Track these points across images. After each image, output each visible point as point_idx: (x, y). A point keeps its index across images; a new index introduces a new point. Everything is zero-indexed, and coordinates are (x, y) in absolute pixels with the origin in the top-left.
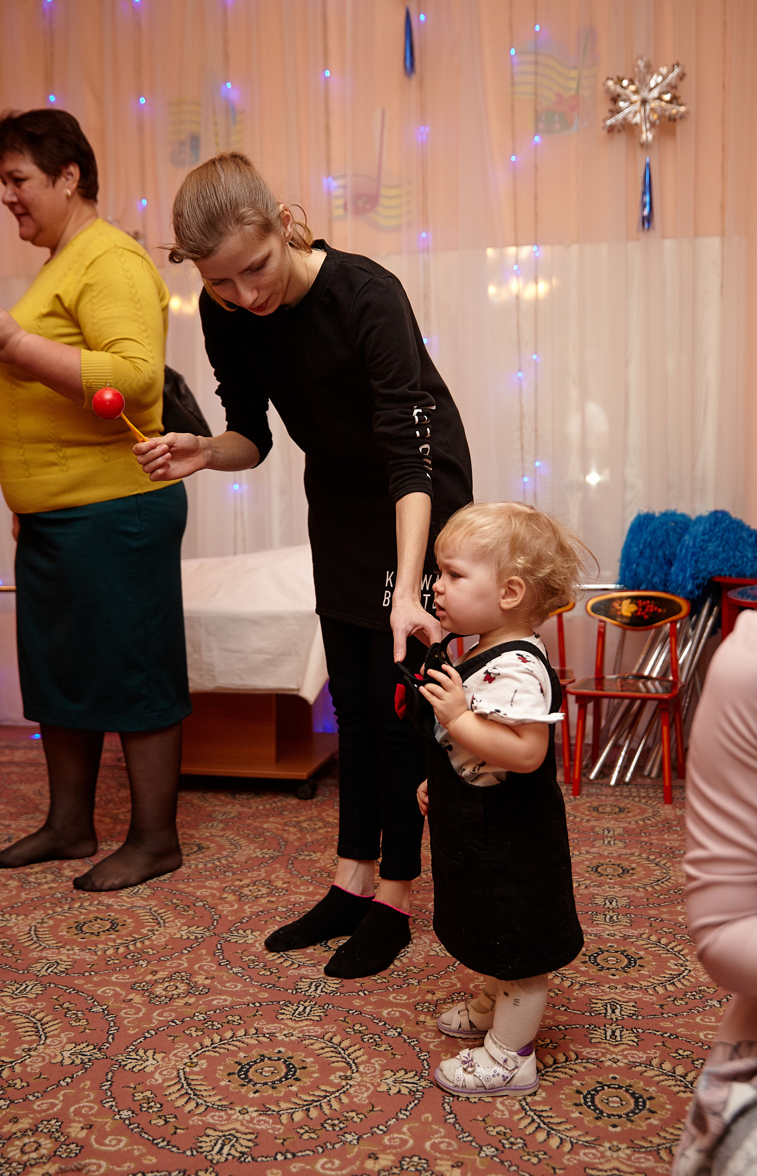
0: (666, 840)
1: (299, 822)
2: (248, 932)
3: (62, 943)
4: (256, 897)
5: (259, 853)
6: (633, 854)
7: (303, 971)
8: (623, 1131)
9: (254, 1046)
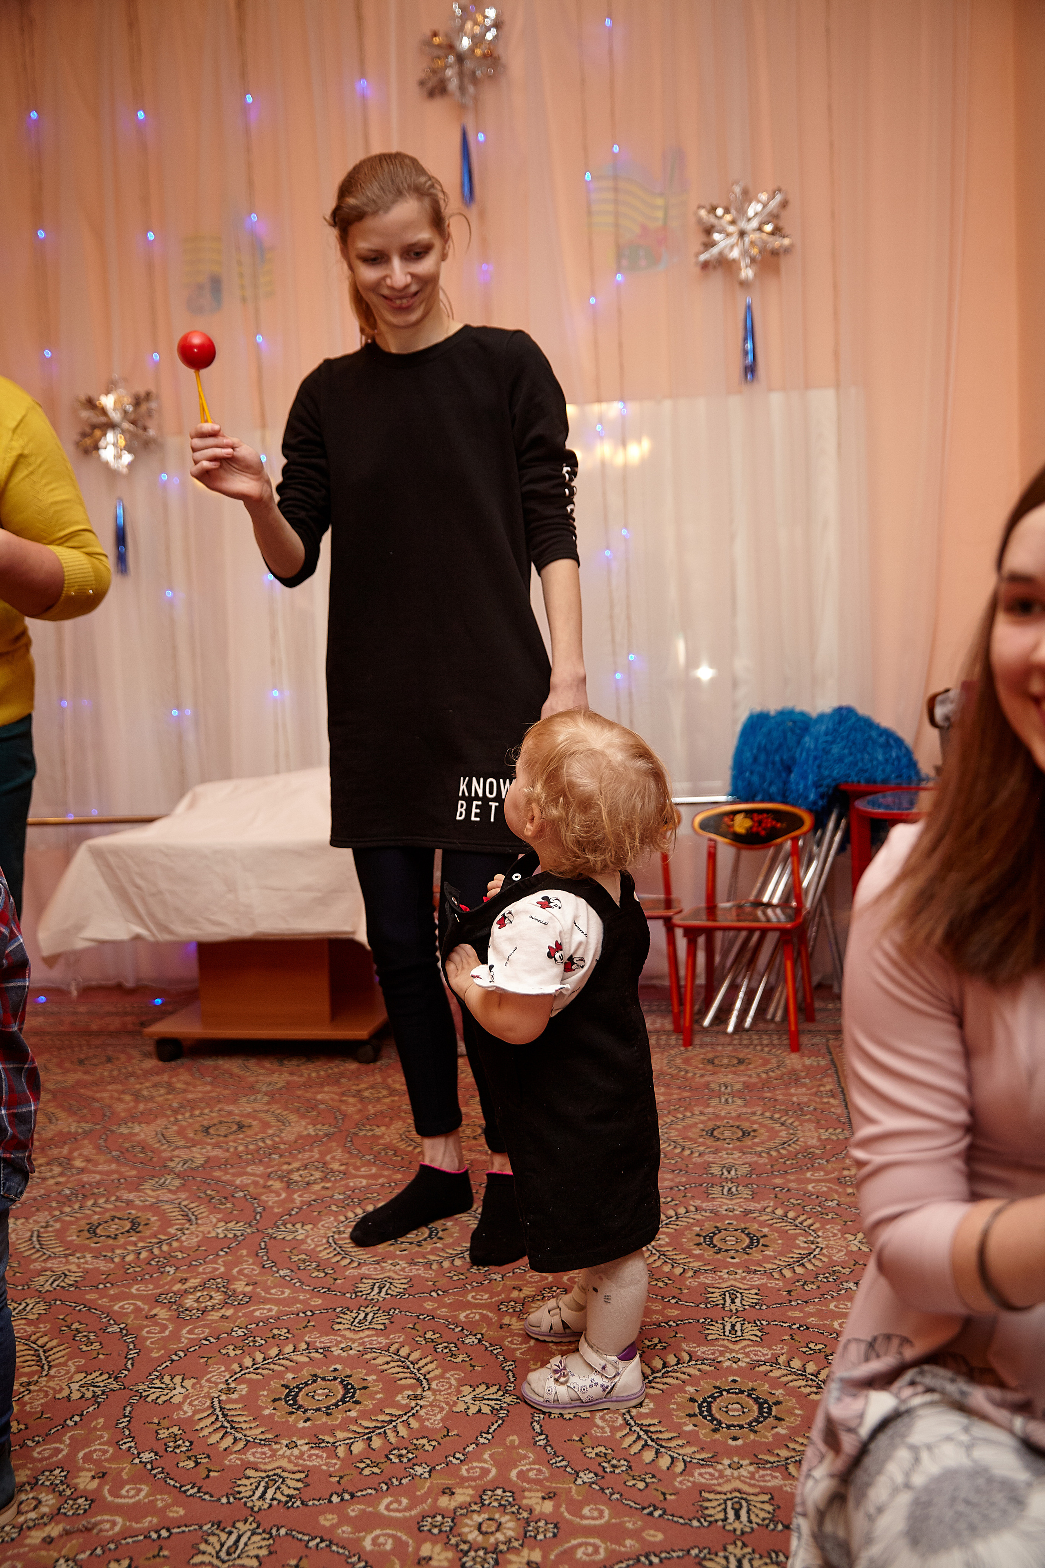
0: (793, 1095)
1: (359, 1091)
2: (298, 1226)
3: (72, 1250)
4: (308, 1184)
5: (311, 1131)
6: (754, 1113)
7: (364, 1270)
8: (745, 1444)
9: (305, 1364)
